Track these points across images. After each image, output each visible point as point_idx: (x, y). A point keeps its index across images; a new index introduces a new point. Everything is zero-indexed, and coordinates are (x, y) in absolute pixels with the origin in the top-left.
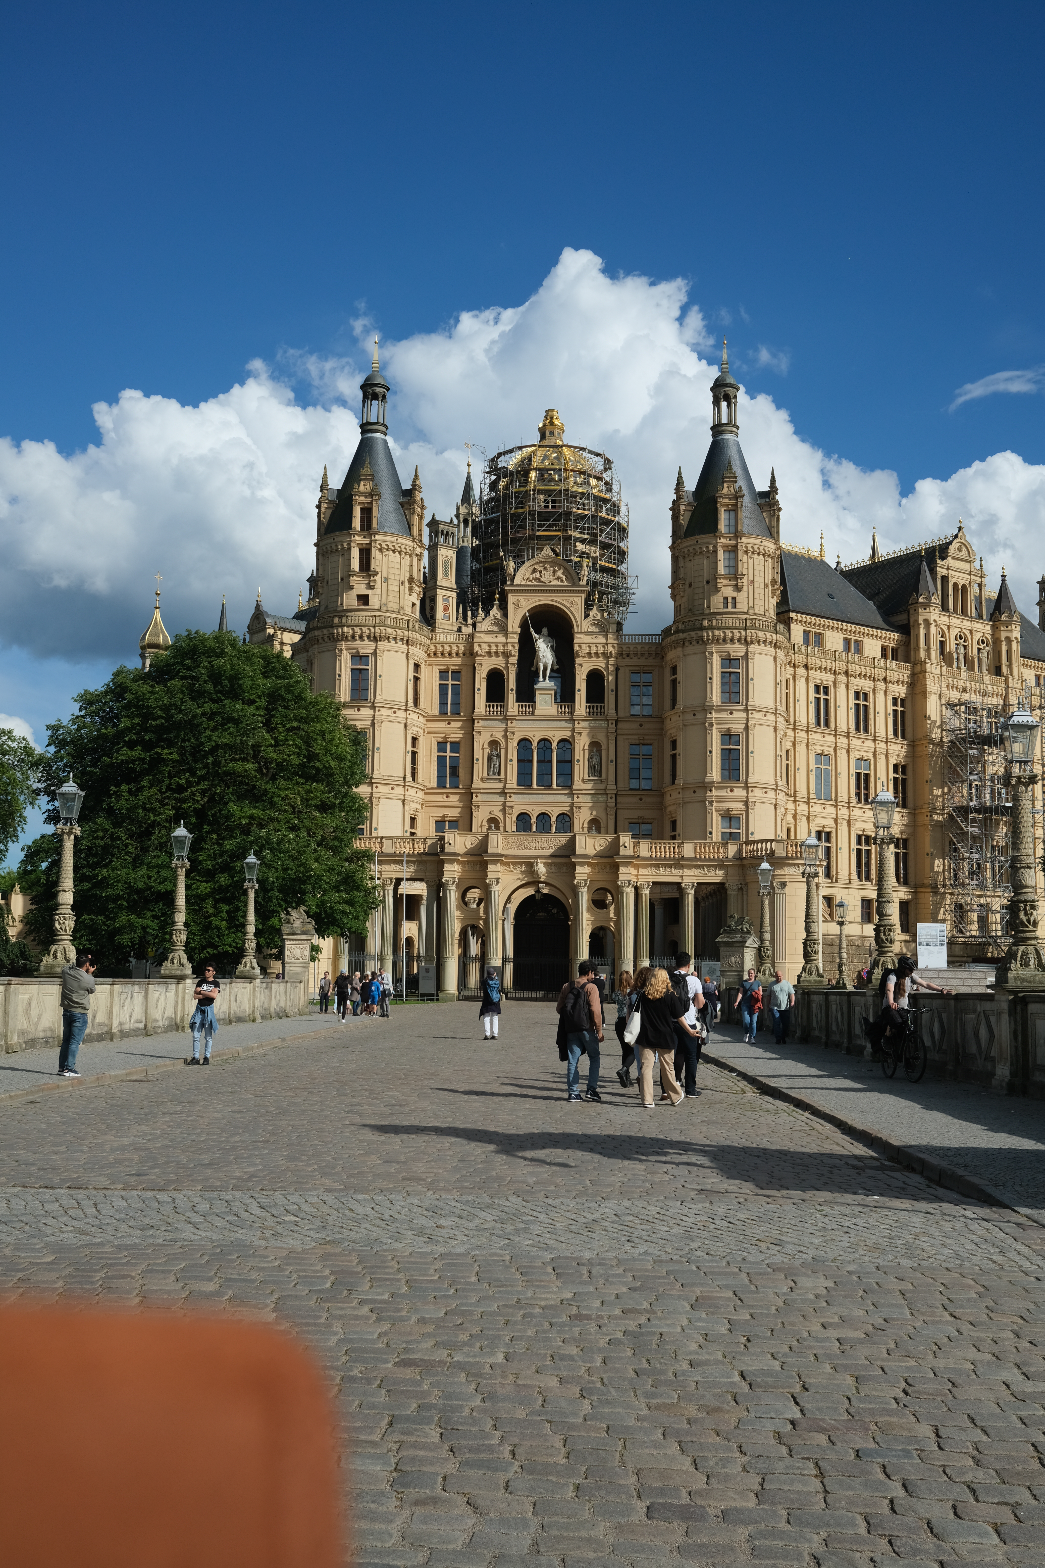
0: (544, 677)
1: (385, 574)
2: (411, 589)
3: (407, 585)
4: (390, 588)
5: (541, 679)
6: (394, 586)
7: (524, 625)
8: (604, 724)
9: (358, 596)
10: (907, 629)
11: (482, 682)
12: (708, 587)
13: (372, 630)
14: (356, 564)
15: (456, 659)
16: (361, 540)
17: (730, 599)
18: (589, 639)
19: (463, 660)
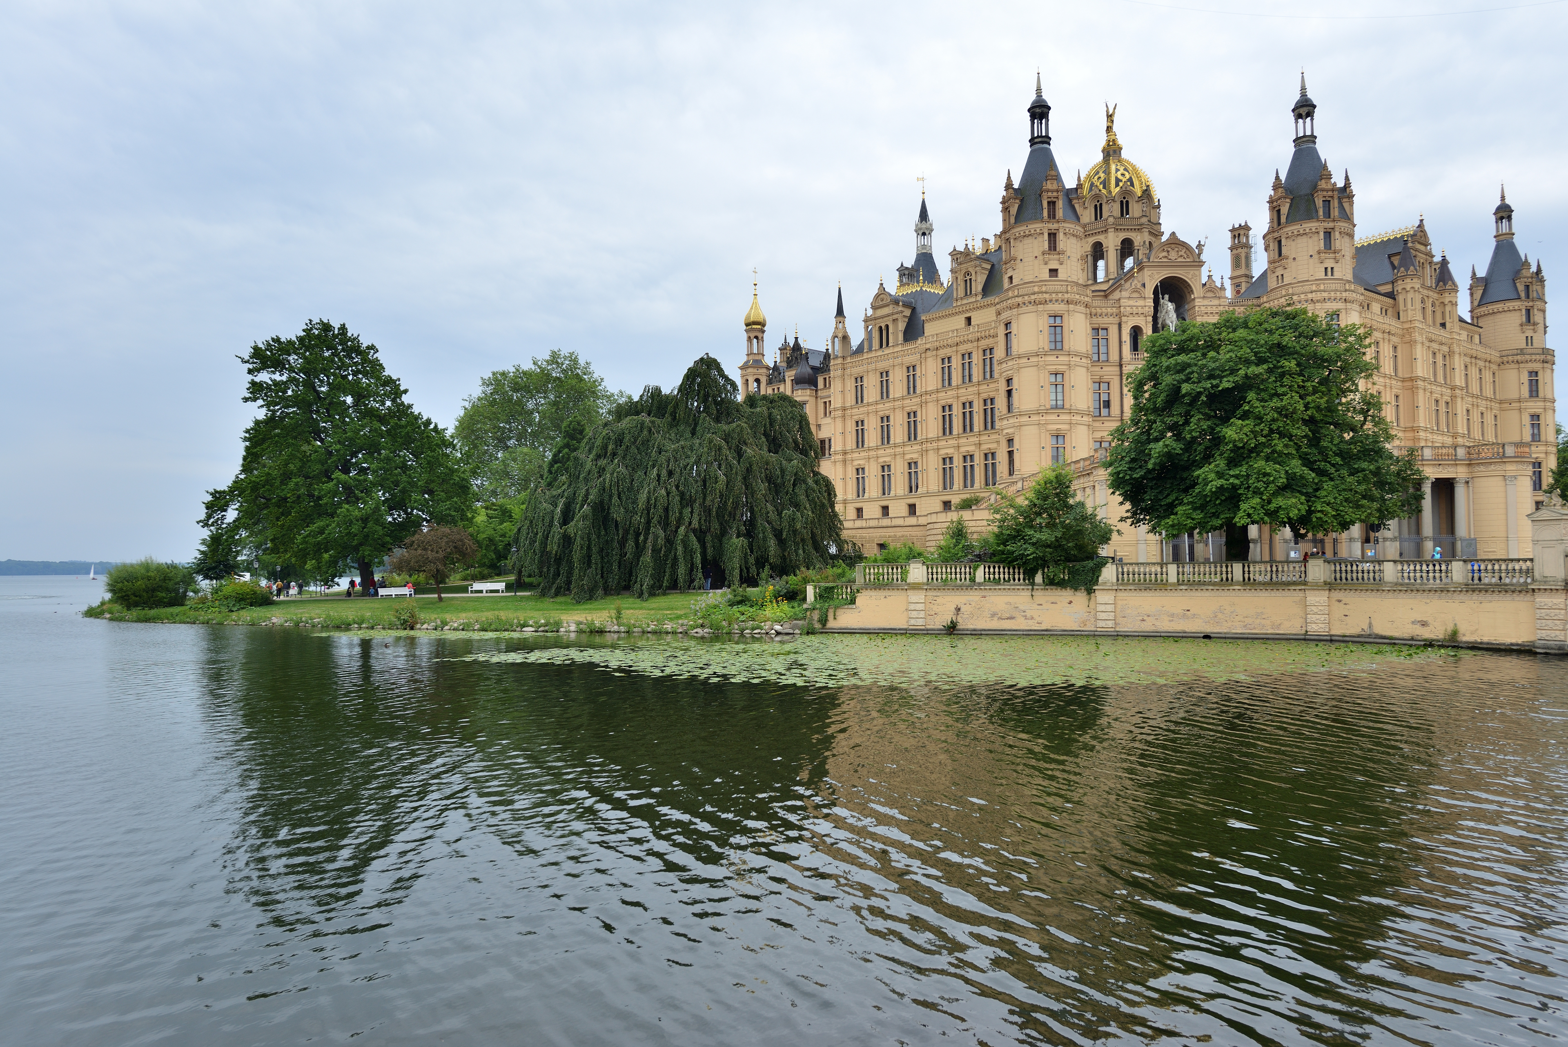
1: (1069, 253)
2: (1082, 265)
4: (1073, 264)
7: (1156, 292)
9: (1051, 270)
10: (1391, 295)
11: (1126, 337)
12: (1311, 261)
13: (1066, 296)
14: (1046, 245)
15: (1106, 320)
16: (1050, 226)
17: (1329, 270)
18: (1206, 302)
19: (1111, 320)
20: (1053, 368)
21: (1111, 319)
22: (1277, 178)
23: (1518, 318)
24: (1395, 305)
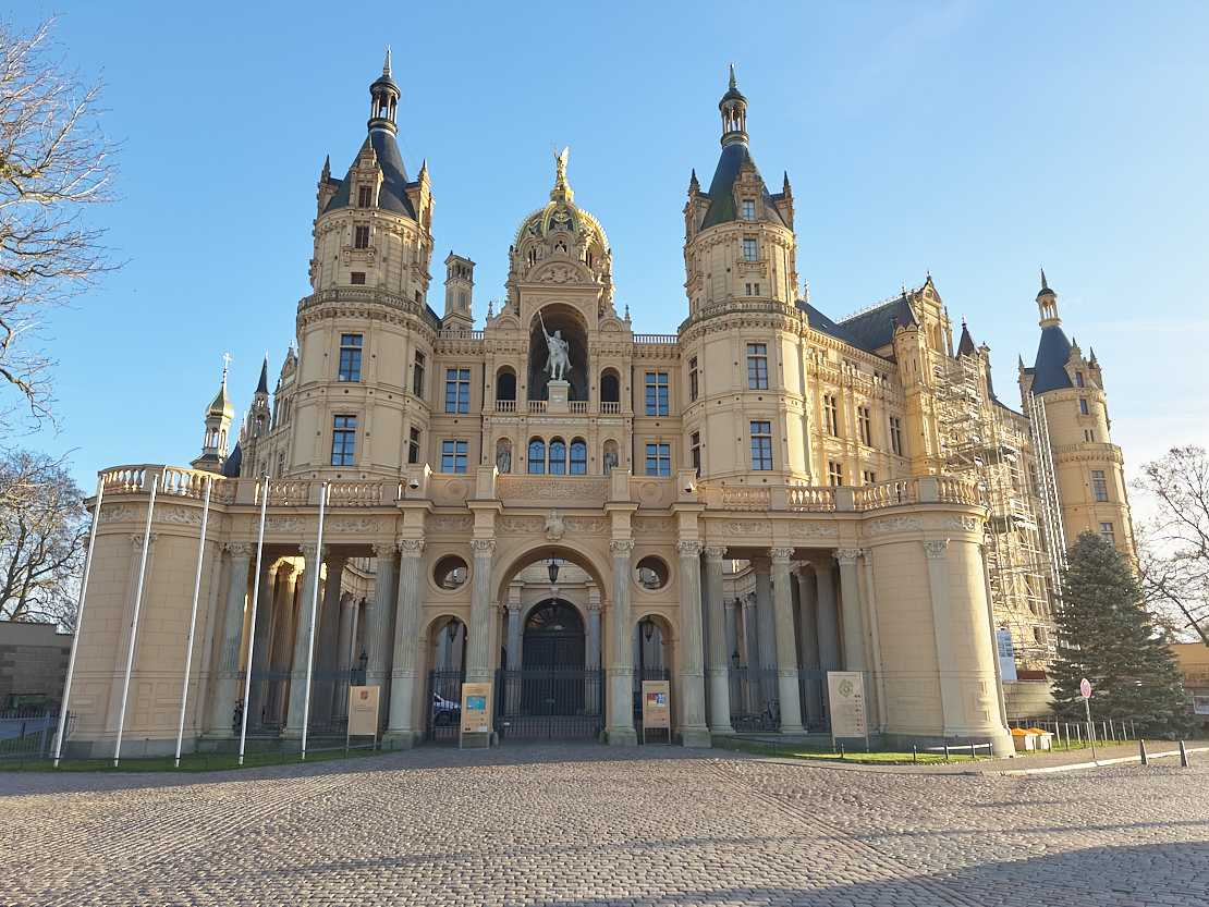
0: (557, 375)
1: (384, 254)
2: (414, 274)
3: (410, 271)
4: (390, 268)
5: (554, 376)
6: (395, 269)
7: (536, 324)
8: (621, 422)
9: (353, 274)
10: (893, 359)
11: (492, 380)
12: (729, 274)
13: (366, 306)
14: (349, 240)
15: (465, 357)
16: (358, 216)
17: (752, 286)
18: (604, 337)
19: (473, 358)
20: (338, 407)
21: (474, 356)
22: (694, 180)
23: (1072, 409)
24: (895, 372)
